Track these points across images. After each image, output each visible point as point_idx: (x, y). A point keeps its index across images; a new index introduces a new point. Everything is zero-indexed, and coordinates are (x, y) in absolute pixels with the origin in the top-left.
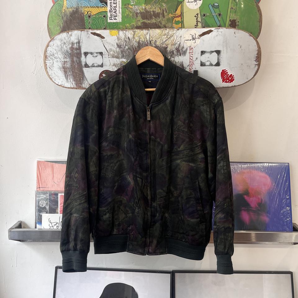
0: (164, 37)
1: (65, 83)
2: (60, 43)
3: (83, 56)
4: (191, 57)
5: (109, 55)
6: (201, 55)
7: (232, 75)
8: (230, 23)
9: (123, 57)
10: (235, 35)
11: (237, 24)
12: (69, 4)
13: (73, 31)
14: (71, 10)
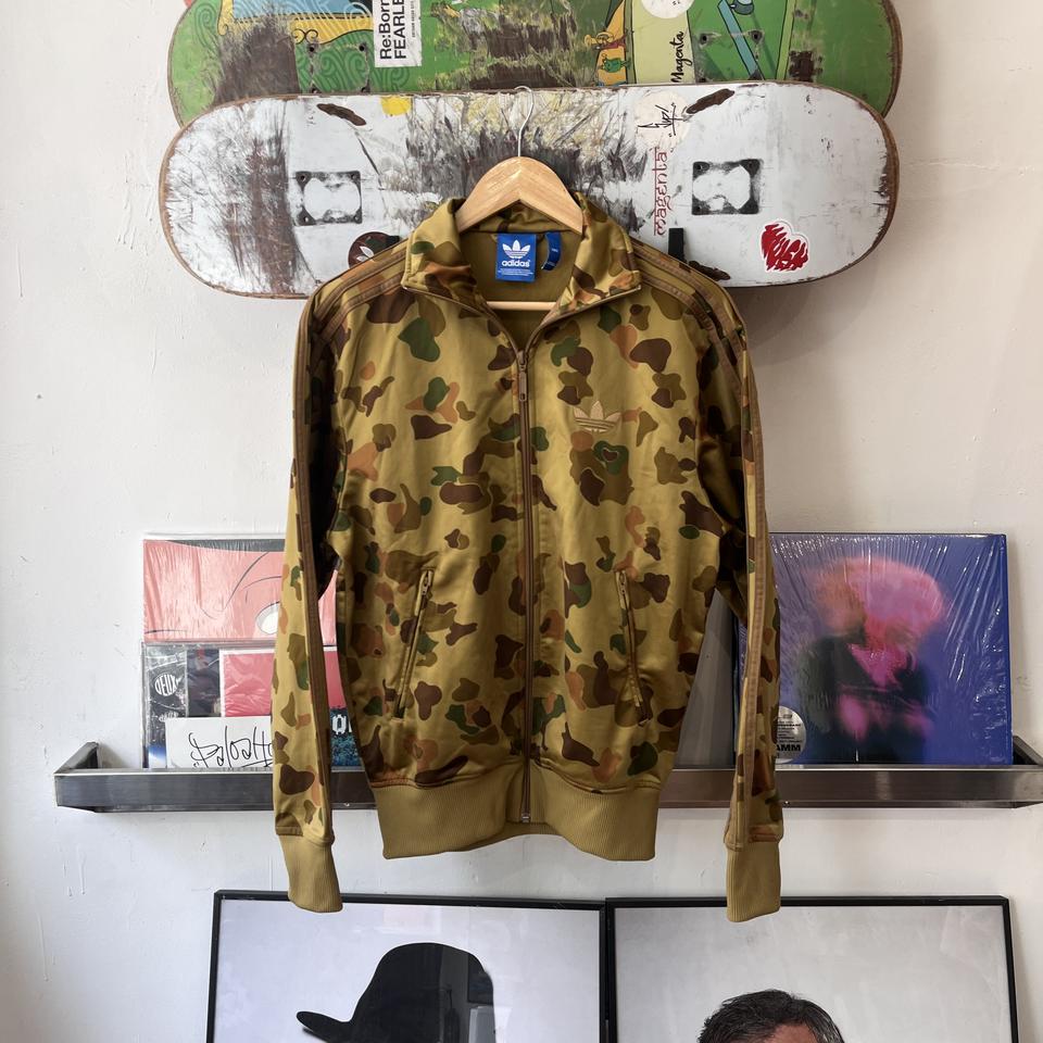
0: (567, 118)
1: (233, 278)
2: (214, 144)
3: (293, 185)
4: (660, 182)
5: (380, 182)
6: (695, 176)
7: (798, 242)
8: (791, 64)
9: (428, 186)
10: (809, 107)
11: (816, 66)
12: (239, 6)
13: (257, 101)
14: (248, 26)
